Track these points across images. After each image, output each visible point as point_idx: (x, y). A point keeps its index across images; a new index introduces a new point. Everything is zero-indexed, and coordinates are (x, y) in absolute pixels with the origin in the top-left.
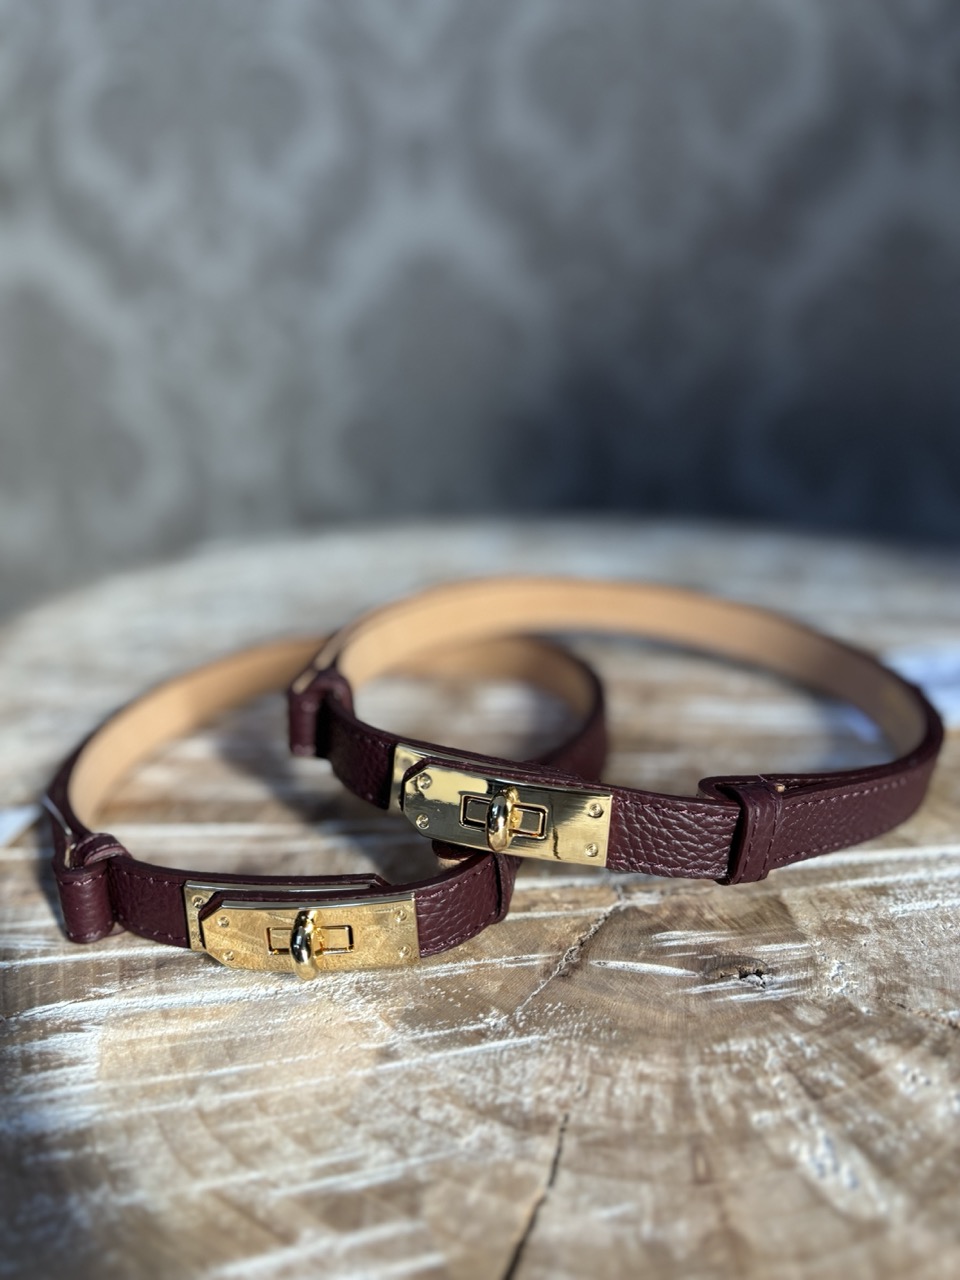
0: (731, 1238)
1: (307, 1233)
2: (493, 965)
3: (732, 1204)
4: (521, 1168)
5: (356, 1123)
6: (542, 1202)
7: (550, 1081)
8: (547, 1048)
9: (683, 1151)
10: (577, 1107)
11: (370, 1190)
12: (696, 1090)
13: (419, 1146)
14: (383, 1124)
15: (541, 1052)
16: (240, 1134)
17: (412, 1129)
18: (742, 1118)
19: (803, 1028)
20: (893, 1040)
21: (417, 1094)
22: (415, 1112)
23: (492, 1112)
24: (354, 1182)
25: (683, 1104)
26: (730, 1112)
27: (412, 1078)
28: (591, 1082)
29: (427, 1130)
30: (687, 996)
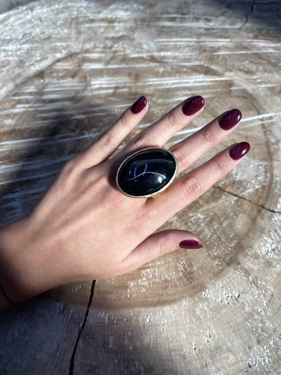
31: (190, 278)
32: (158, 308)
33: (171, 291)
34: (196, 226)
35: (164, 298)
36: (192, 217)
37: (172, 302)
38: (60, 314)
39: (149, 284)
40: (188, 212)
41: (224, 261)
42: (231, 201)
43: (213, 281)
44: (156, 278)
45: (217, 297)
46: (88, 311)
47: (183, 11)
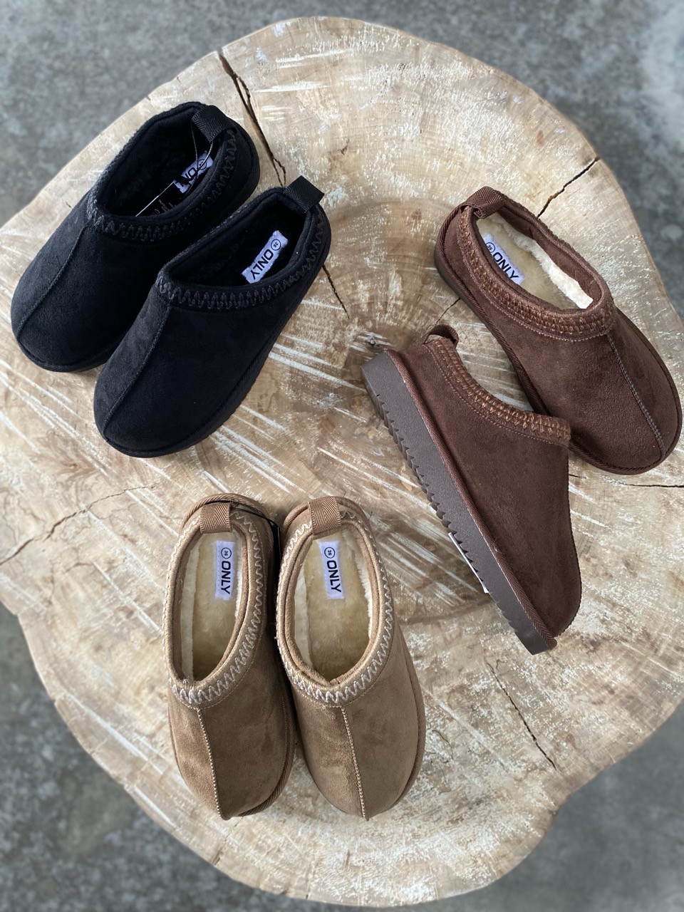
0: (424, 282)
3: (419, 289)
4: (452, 314)
6: (452, 306)
9: (421, 303)
10: (434, 323)
12: (408, 317)
18: (404, 305)
19: (374, 321)
20: (359, 308)
25: (412, 315)
26: (405, 308)
31: (417, 214)
33: (440, 214)
34: (380, 254)
36: (375, 265)
40: (375, 273)
41: (381, 209)
42: (330, 258)
43: (401, 199)
45: (408, 187)
47: (123, 623)
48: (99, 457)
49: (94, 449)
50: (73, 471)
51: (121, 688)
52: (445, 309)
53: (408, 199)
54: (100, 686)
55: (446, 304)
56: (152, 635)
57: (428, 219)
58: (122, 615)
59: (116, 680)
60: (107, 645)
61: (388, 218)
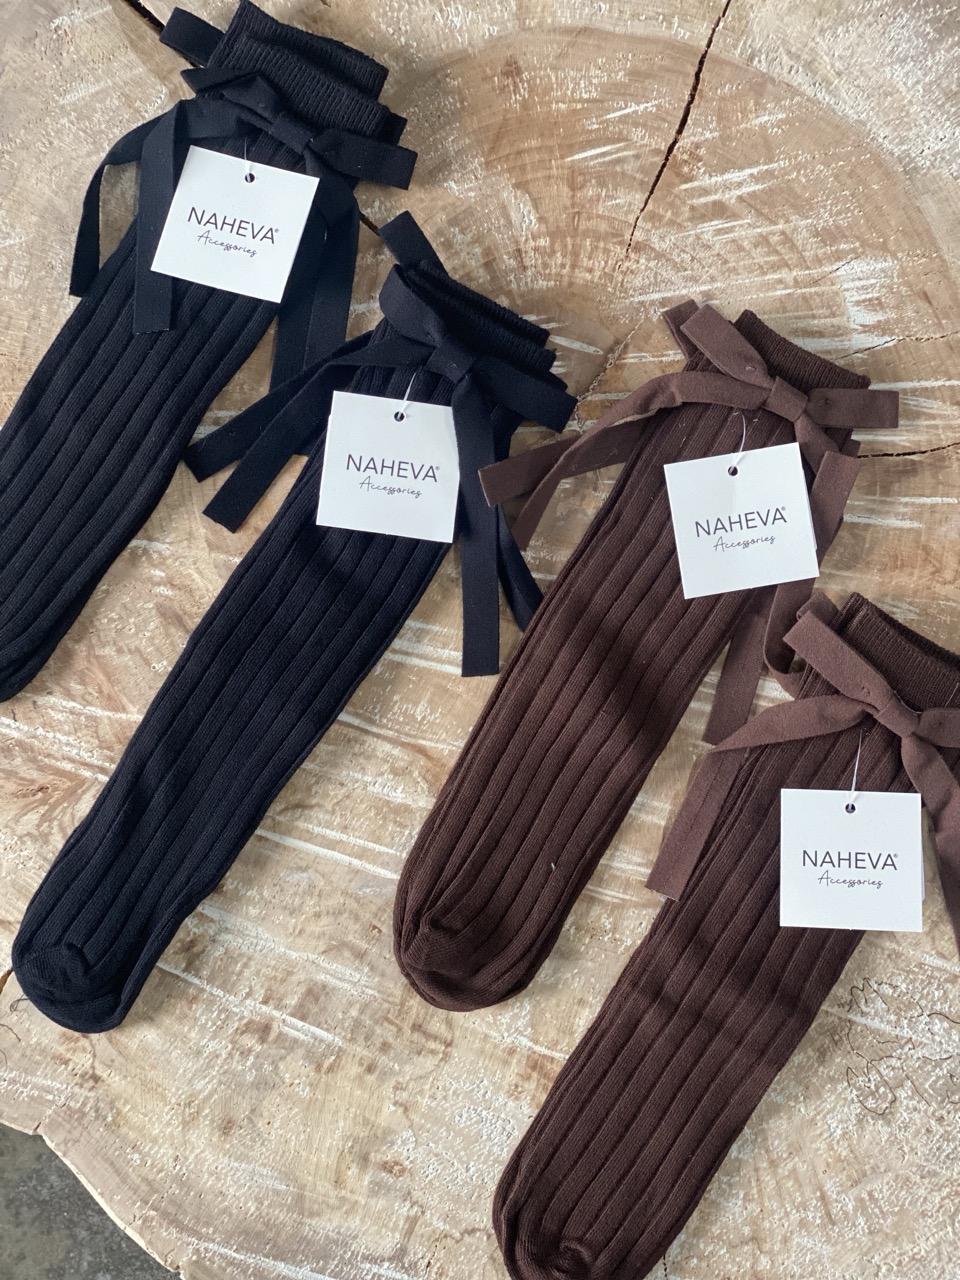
0: (573, 187)
1: (733, 201)
2: (653, 356)
3: (569, 202)
4: (649, 225)
5: (718, 255)
6: (642, 210)
7: (632, 272)
8: (631, 292)
9: (582, 227)
10: (622, 257)
11: (711, 220)
12: (568, 262)
13: (691, 239)
14: (707, 254)
15: (635, 291)
16: (768, 254)
17: (694, 250)
18: (553, 244)
21: (692, 269)
22: (693, 259)
23: (659, 256)
24: (717, 224)
25: (576, 254)
26: (557, 246)
27: (695, 280)
28: (614, 270)
29: (687, 249)
30: (558, 321)
31: (510, 65)
32: (582, 24)
33: (553, 50)
35: (567, 38)
36: (470, 189)
37: (554, 30)
38: (760, 51)
39: (588, 69)
40: (475, 203)
41: (439, 82)
42: (380, 208)
43: (470, 50)
44: (573, 79)
45: (473, 22)
46: (709, 46)
47: (257, 1057)
48: (85, 755)
49: (67, 744)
50: (43, 802)
51: (303, 1187)
52: (632, 222)
53: (481, 44)
54: (259, 1201)
55: (629, 212)
56: (324, 1056)
57: (534, 69)
58: (249, 1041)
59: (288, 1176)
60: (241, 1112)
61: (460, 93)
